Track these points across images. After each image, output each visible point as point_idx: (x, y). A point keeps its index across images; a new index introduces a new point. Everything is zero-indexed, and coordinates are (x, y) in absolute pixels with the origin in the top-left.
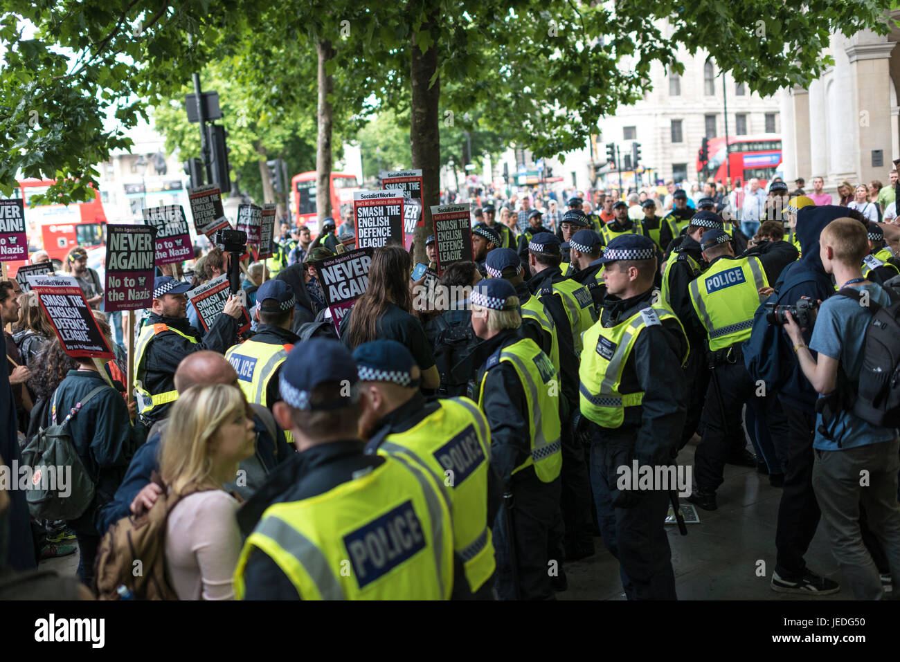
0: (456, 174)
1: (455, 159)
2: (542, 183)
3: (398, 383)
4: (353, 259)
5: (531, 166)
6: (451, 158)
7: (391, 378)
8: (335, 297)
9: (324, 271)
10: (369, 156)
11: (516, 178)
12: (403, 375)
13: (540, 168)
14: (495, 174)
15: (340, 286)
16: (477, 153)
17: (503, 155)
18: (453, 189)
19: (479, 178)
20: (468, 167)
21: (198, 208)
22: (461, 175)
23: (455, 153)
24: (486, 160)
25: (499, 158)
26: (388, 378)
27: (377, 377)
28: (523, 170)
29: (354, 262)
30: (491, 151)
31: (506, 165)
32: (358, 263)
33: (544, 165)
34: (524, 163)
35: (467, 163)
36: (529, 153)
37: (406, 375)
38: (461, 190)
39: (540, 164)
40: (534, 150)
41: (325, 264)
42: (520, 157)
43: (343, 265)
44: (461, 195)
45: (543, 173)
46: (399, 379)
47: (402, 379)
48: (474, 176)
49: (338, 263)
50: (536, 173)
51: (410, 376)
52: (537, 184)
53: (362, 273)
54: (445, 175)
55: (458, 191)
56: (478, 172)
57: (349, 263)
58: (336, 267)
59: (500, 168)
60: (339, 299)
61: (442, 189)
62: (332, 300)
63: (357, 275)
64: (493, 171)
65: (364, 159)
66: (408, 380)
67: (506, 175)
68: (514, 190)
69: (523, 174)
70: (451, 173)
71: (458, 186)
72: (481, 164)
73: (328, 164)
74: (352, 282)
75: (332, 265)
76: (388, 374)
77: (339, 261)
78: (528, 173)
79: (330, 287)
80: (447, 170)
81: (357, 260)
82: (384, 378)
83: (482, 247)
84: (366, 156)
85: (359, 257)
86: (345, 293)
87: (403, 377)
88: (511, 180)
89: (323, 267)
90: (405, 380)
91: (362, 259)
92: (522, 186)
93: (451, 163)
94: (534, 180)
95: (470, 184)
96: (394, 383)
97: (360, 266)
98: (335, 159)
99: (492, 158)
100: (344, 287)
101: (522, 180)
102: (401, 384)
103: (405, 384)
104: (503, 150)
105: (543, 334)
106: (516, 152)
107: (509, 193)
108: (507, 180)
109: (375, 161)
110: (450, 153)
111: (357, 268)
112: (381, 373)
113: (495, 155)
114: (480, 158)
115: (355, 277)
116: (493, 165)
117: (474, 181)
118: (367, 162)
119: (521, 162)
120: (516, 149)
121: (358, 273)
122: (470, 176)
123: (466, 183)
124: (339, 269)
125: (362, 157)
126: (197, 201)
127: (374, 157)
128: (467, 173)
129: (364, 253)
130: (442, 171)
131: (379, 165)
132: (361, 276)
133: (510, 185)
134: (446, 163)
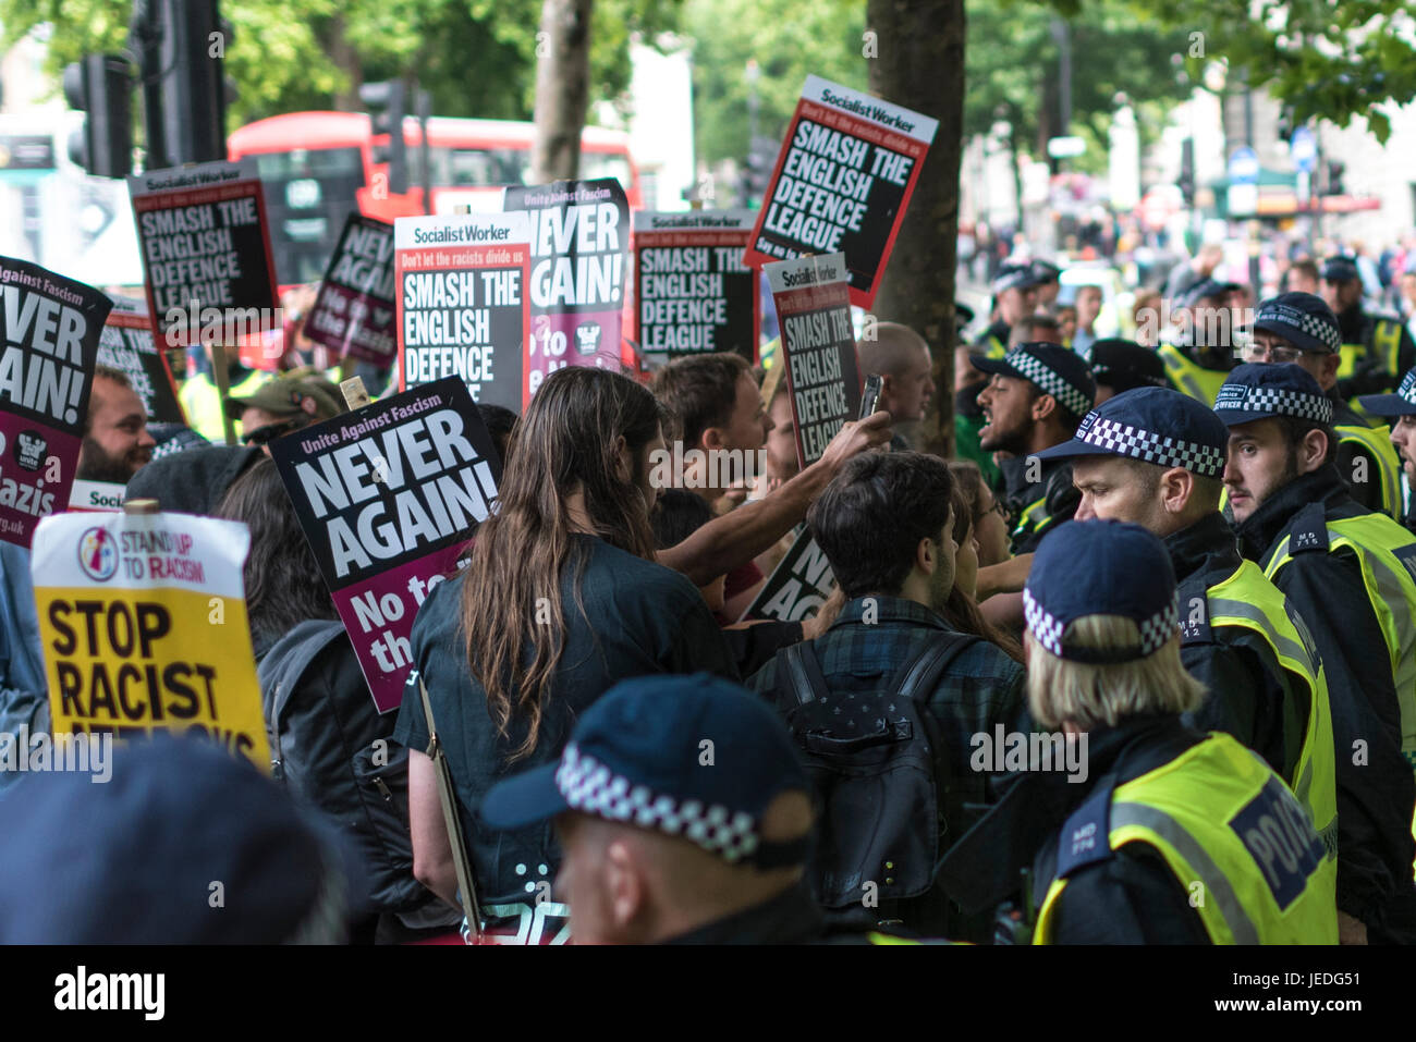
0: (1015, 166)
1: (1015, 114)
2: (1309, 212)
3: (708, 845)
4: (402, 422)
5: (1273, 156)
6: (1001, 110)
7: (685, 826)
8: (349, 556)
9: (304, 471)
10: (719, 90)
11: (1220, 192)
12: (729, 821)
13: (1303, 163)
14: (1151, 176)
15: (365, 519)
16: (1095, 104)
17: (1181, 112)
18: (1002, 217)
19: (1096, 188)
20: (1058, 147)
21: (167, 248)
22: (1035, 172)
23: (1018, 94)
24: (1122, 126)
25: (1165, 123)
26: (672, 823)
27: (634, 812)
28: (1245, 166)
29: (407, 431)
30: (1140, 95)
31: (1188, 147)
32: (419, 437)
33: (1320, 152)
34: (1249, 142)
35: (1058, 131)
36: (1268, 108)
37: (742, 823)
38: (1031, 222)
39: (1304, 147)
40: (1288, 98)
41: (309, 447)
42: (1238, 124)
43: (368, 446)
44: (1031, 241)
45: (1313, 179)
46: (711, 832)
47: (724, 836)
48: (1079, 179)
49: (350, 442)
50: (1290, 179)
51: (756, 828)
52: (1291, 217)
53: (434, 467)
54: (978, 171)
55: (1019, 227)
56: (1094, 166)
57: (389, 438)
58: (345, 455)
59: (1168, 156)
60: (364, 562)
61: (966, 218)
62: (342, 570)
63: (419, 475)
64: (1143, 167)
65: (703, 100)
66: (749, 844)
67: (1186, 182)
68: (1214, 230)
69: (1244, 180)
70: (998, 164)
71: (1021, 210)
72: (1103, 141)
73: (574, 107)
74: (405, 501)
75: (330, 450)
76: (677, 809)
77: (354, 432)
78: (1263, 179)
79: (331, 524)
80: (987, 154)
81: (417, 426)
82: (658, 821)
83: (1015, 409)
84: (710, 90)
85: (422, 415)
86: (383, 542)
87: (731, 830)
88: (1204, 197)
89: (303, 458)
90: (736, 840)
91: (434, 421)
92: (1239, 219)
93: (1002, 128)
94: (1282, 202)
95: (1064, 205)
96: (694, 844)
97: (425, 446)
98: (595, 92)
99: (1139, 120)
100: (378, 521)
101: (1242, 200)
102: (719, 852)
103: (732, 854)
104: (1183, 94)
105: (1284, 683)
106: (1224, 105)
107: (1194, 243)
108: (1189, 197)
109: (741, 108)
110: (997, 96)
111: (415, 450)
112: (651, 802)
113: (1150, 110)
114: (1101, 120)
115: (413, 484)
116: (1146, 144)
117: (1077, 194)
118: (713, 111)
119: (1240, 136)
120: (1224, 96)
121: (421, 470)
122: (1065, 178)
123: (1049, 201)
124: (356, 461)
125: (696, 92)
126: (165, 221)
127: (736, 94)
128: (1055, 165)
129: (435, 400)
130: (970, 159)
131: (752, 124)
132: (434, 478)
133: (1198, 216)
134: (985, 129)
